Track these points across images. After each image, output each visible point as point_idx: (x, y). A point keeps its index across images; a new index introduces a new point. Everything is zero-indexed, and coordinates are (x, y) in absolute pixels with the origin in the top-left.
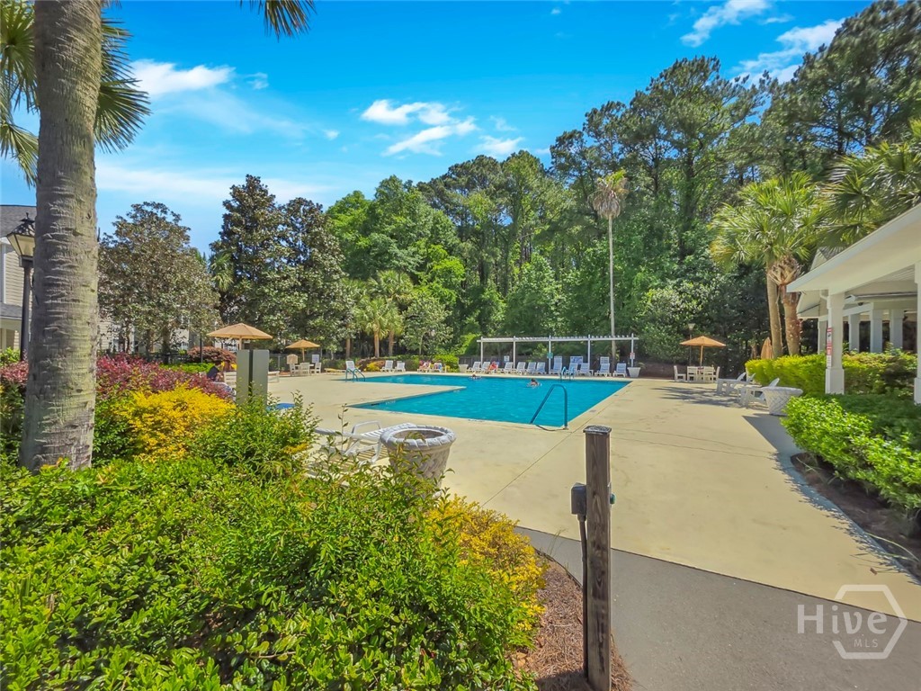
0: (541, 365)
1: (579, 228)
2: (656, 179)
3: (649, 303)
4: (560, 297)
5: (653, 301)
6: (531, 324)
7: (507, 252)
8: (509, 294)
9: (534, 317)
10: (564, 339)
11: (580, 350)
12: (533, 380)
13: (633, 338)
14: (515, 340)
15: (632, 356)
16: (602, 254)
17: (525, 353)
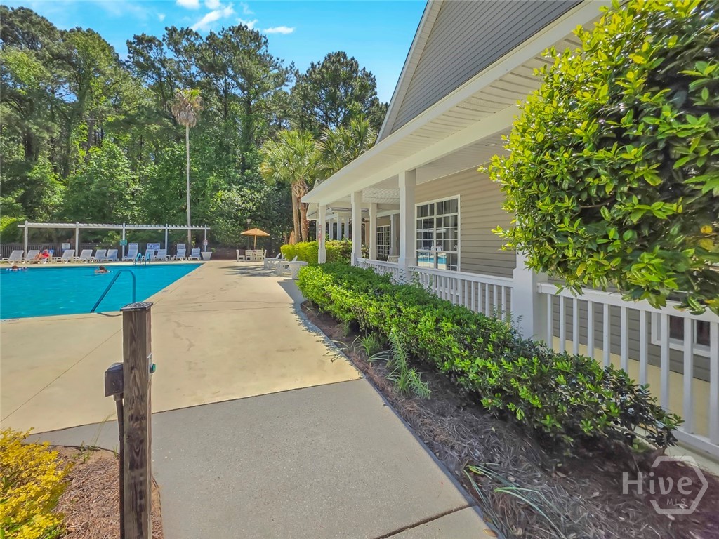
0: (111, 252)
1: (158, 127)
2: (226, 106)
3: (219, 201)
4: (137, 187)
5: (222, 200)
6: (100, 210)
7: (69, 130)
8: (70, 177)
9: (104, 204)
10: (140, 227)
11: (157, 238)
12: (101, 268)
13: (206, 229)
14: (78, 226)
15: (205, 243)
16: (180, 156)
17: (91, 240)
